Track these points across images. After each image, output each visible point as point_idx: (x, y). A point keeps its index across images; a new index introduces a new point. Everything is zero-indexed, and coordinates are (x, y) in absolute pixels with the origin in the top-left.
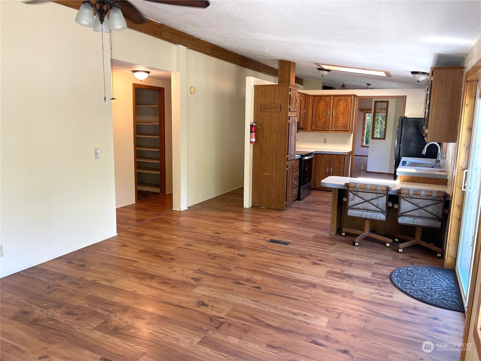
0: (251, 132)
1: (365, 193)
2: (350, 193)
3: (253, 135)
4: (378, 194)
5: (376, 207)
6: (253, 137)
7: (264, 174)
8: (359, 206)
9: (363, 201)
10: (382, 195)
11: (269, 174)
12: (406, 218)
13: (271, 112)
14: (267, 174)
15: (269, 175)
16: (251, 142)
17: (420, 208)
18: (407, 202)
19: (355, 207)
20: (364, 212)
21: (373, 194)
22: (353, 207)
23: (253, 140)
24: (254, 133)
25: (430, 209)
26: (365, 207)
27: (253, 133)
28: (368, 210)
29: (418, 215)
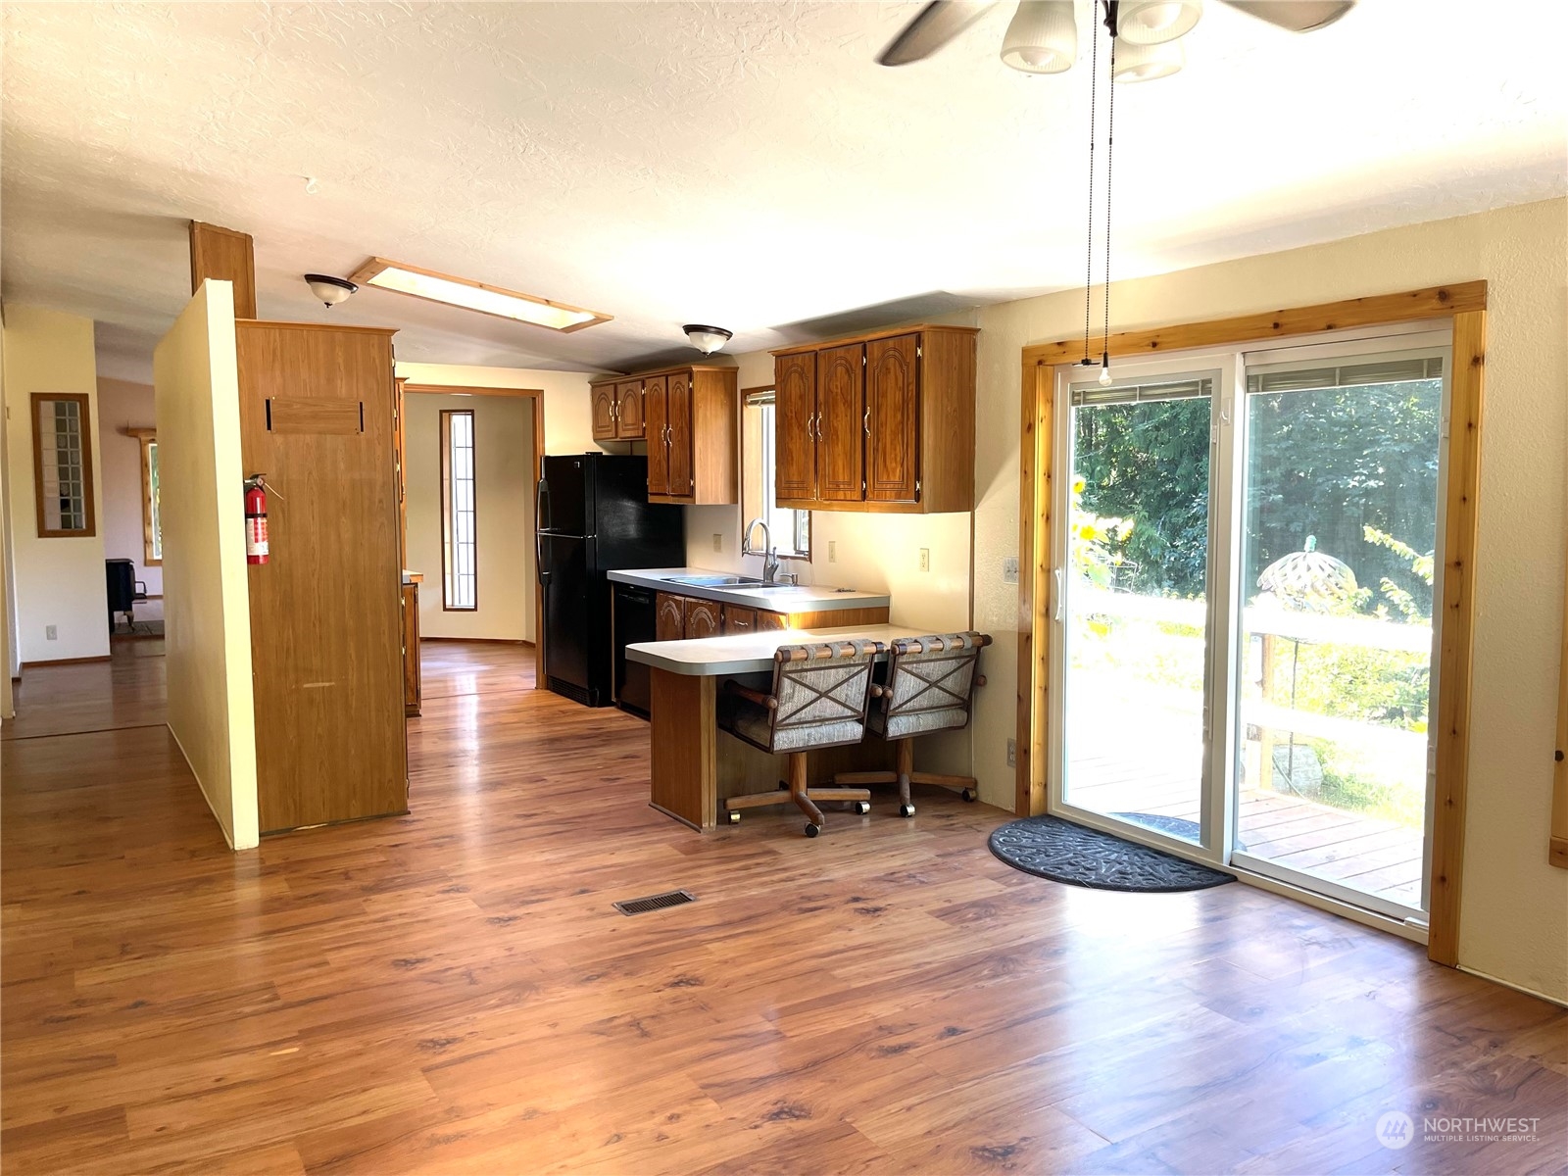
0: (250, 513)
1: (822, 672)
2: (786, 679)
3: (259, 526)
4: (852, 668)
5: (844, 705)
6: (260, 537)
7: (306, 686)
8: (803, 716)
9: (815, 695)
10: (860, 668)
11: (327, 684)
12: (901, 718)
13: (320, 433)
14: (321, 684)
15: (330, 687)
16: (252, 560)
17: (932, 684)
18: (909, 675)
19: (793, 719)
20: (812, 730)
21: (841, 670)
22: (787, 721)
23: (261, 549)
24: (265, 521)
25: (948, 683)
26: (817, 714)
27: (259, 520)
28: (823, 721)
29: (925, 704)
